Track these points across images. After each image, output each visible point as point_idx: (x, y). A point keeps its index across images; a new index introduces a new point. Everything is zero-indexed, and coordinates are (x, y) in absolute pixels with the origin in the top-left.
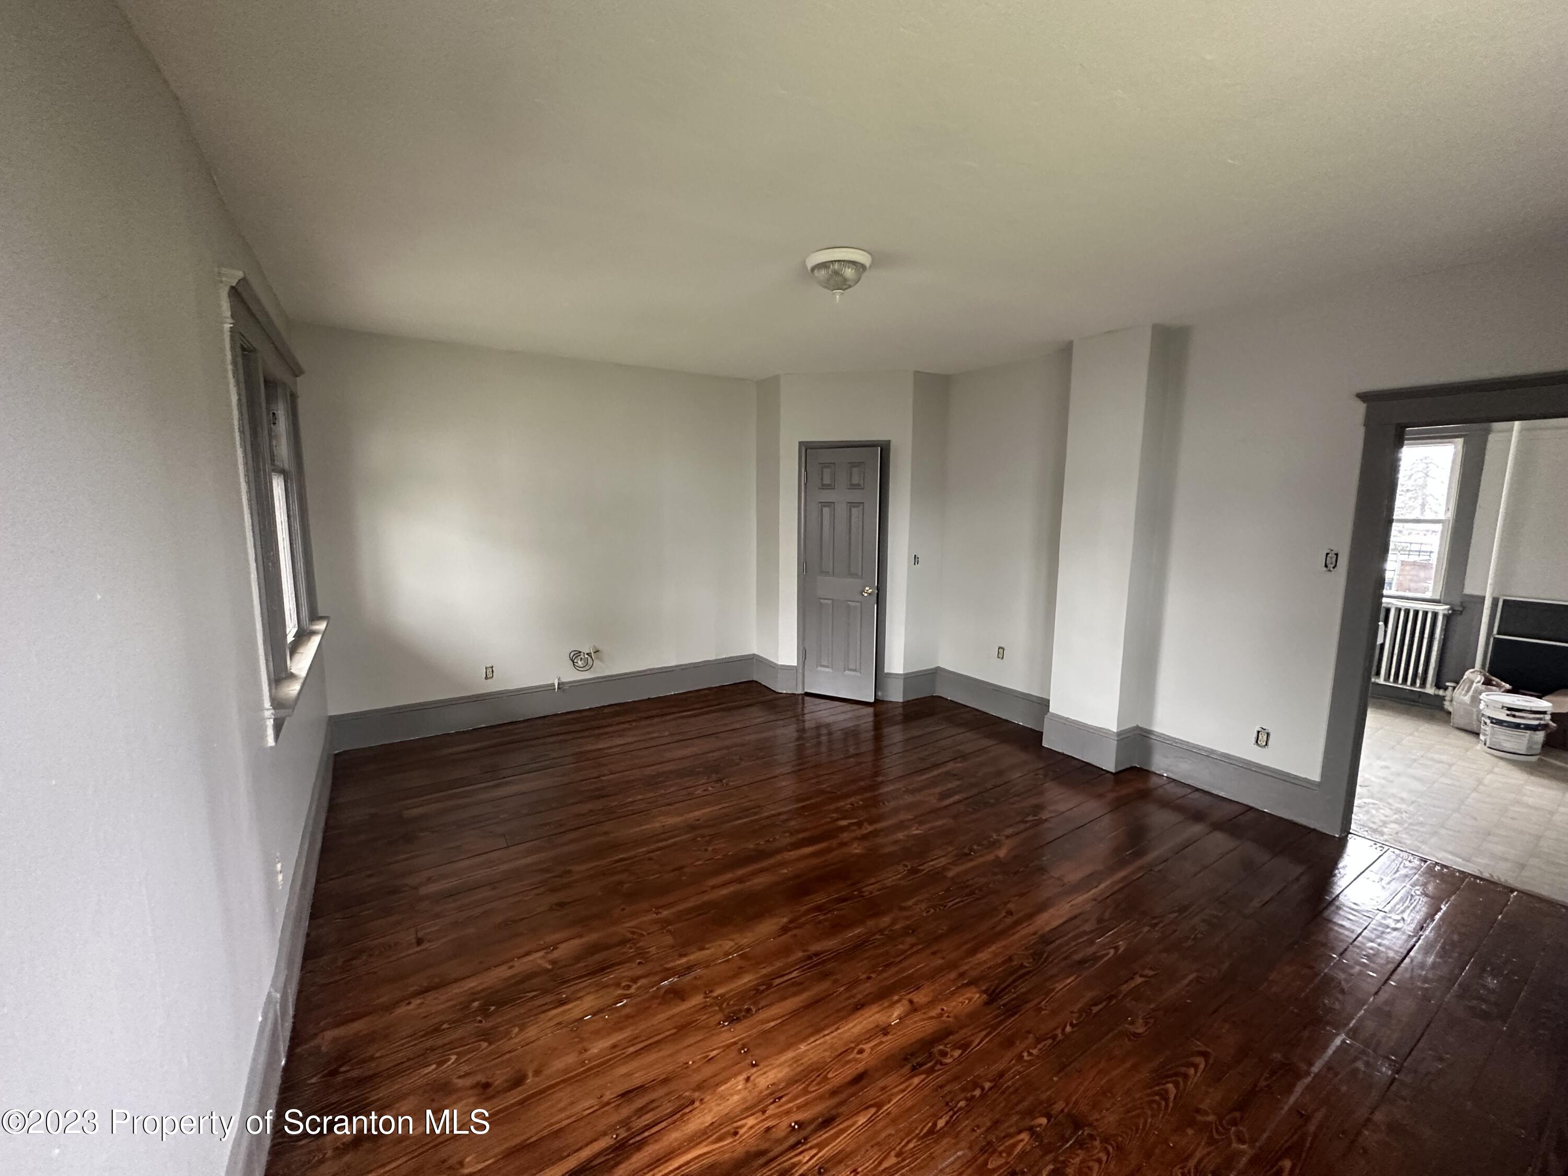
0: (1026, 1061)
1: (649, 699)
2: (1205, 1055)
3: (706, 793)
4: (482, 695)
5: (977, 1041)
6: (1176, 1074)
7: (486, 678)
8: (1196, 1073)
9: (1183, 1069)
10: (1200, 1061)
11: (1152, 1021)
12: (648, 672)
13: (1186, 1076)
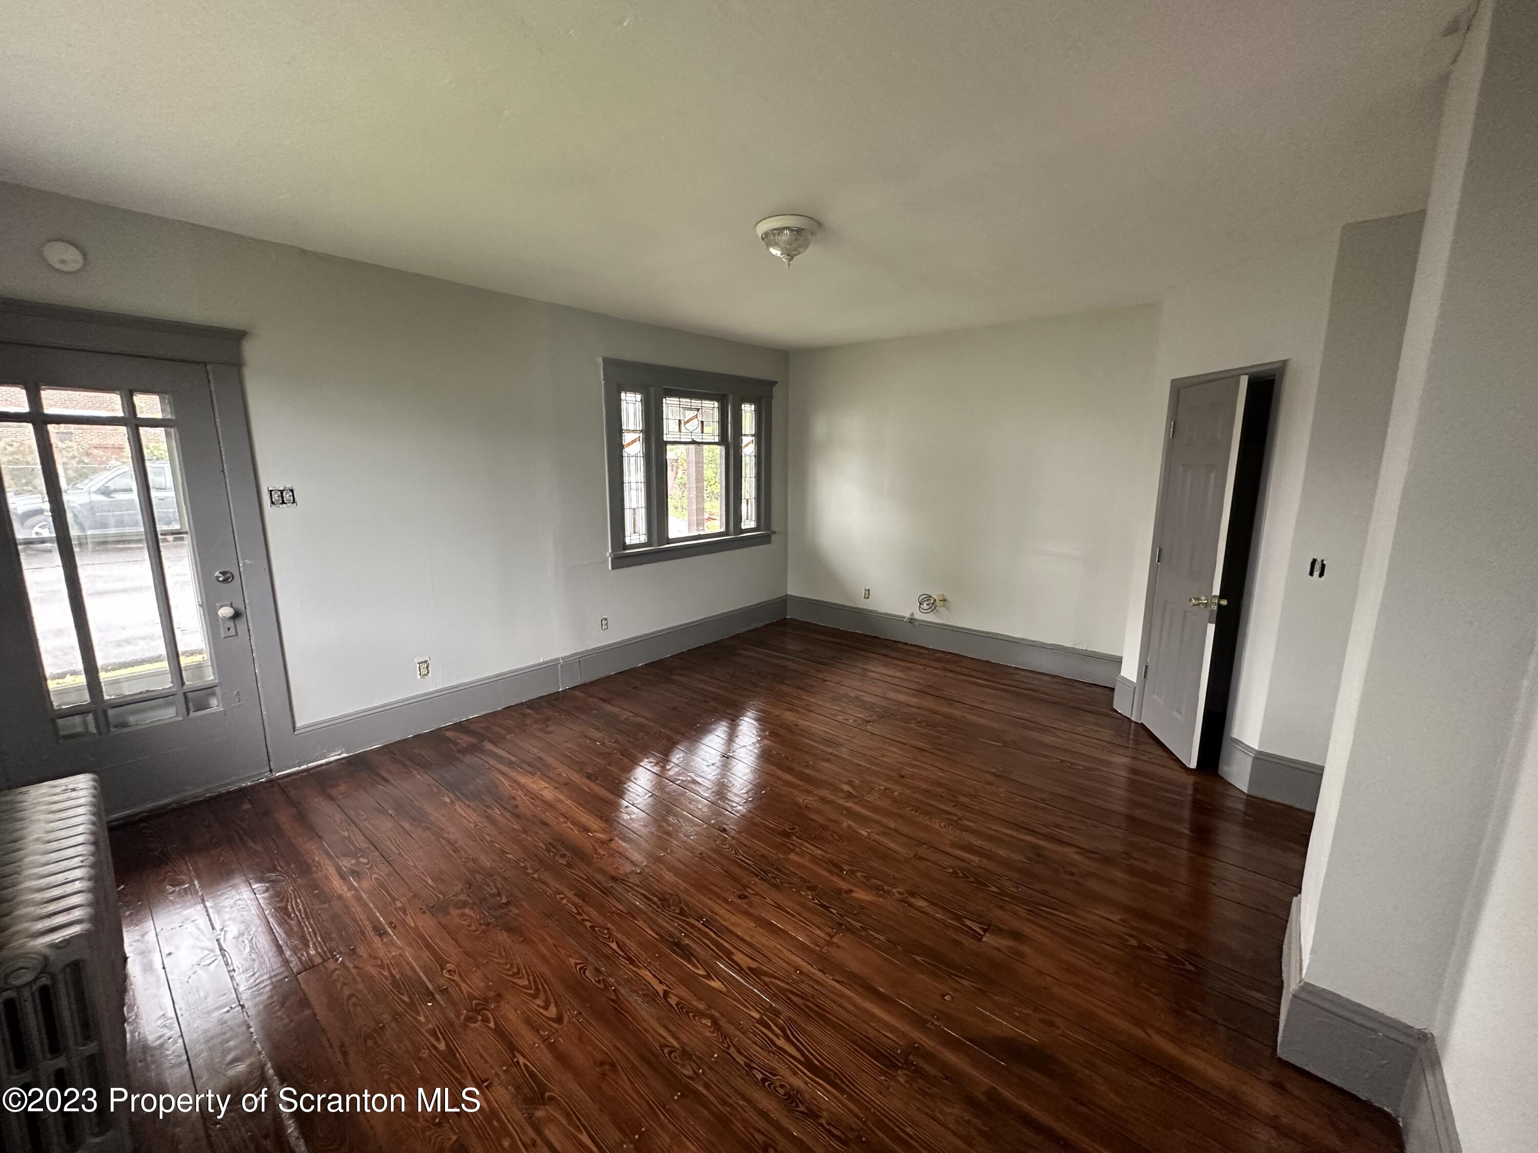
0: (555, 897)
1: (987, 662)
2: (559, 1019)
3: (845, 721)
4: (857, 609)
5: (576, 872)
6: (537, 989)
7: (865, 597)
8: (538, 1006)
9: (542, 996)
10: (553, 1011)
11: (601, 986)
12: (990, 635)
13: (535, 996)
